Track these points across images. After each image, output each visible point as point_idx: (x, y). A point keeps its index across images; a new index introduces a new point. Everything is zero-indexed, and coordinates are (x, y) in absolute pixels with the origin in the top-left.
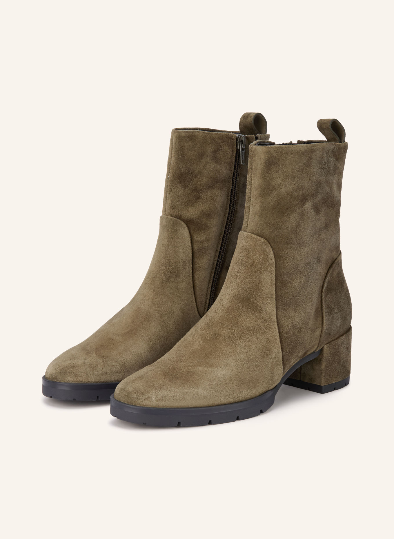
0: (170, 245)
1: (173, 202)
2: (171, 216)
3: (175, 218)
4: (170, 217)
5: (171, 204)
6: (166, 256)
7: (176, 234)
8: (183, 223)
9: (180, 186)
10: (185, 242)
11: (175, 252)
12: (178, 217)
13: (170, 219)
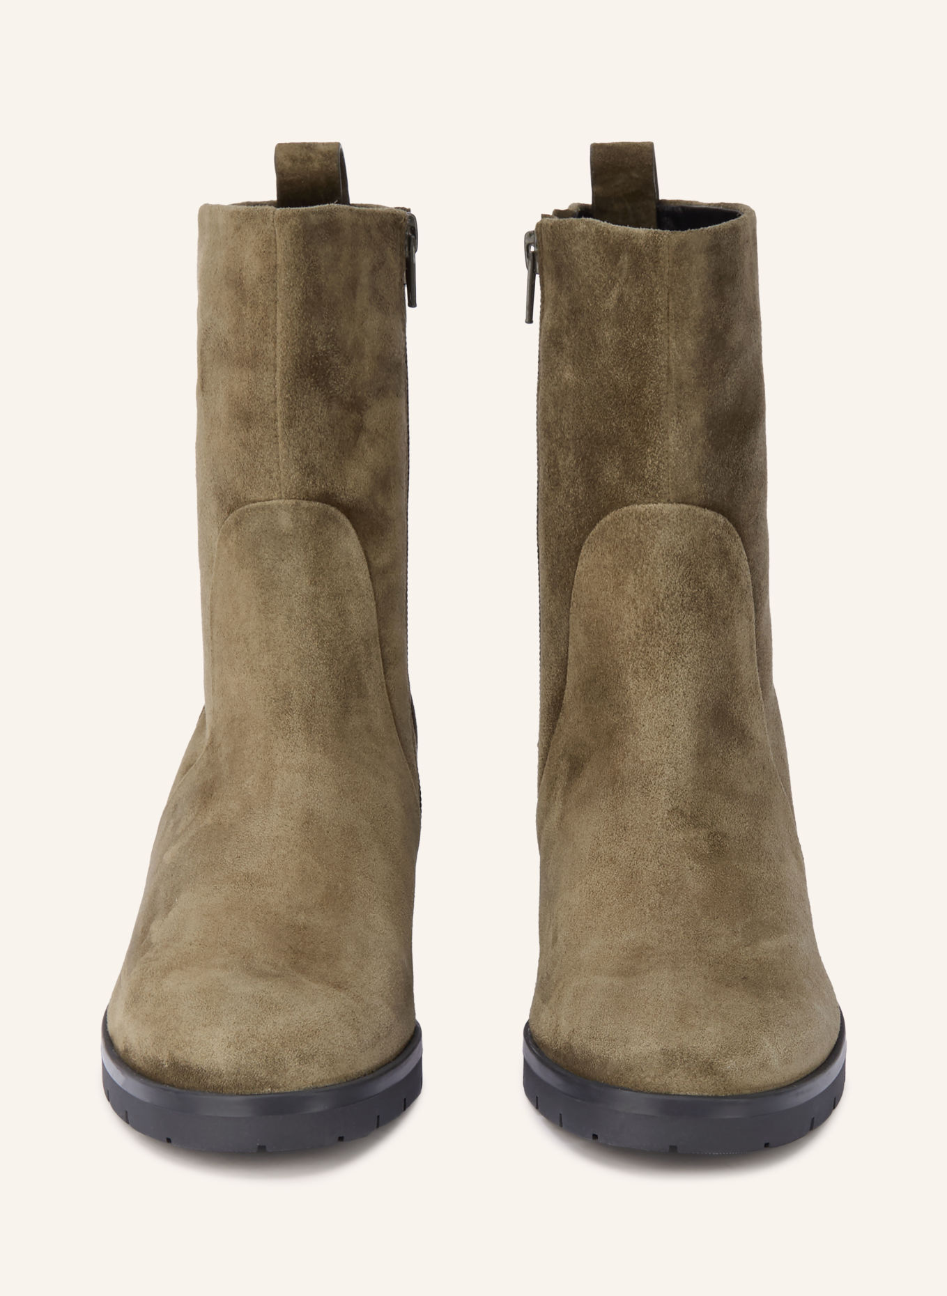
0: (321, 593)
1: (306, 453)
2: (309, 499)
3: (321, 505)
4: (305, 504)
5: (302, 458)
6: (319, 631)
7: (331, 554)
8: (342, 518)
9: (317, 398)
10: (357, 577)
11: (340, 615)
12: (327, 498)
13: (308, 509)
